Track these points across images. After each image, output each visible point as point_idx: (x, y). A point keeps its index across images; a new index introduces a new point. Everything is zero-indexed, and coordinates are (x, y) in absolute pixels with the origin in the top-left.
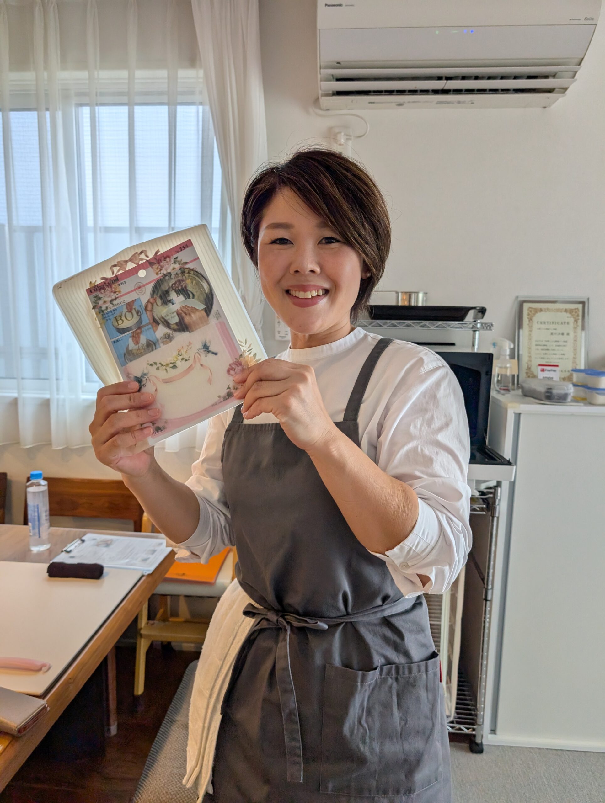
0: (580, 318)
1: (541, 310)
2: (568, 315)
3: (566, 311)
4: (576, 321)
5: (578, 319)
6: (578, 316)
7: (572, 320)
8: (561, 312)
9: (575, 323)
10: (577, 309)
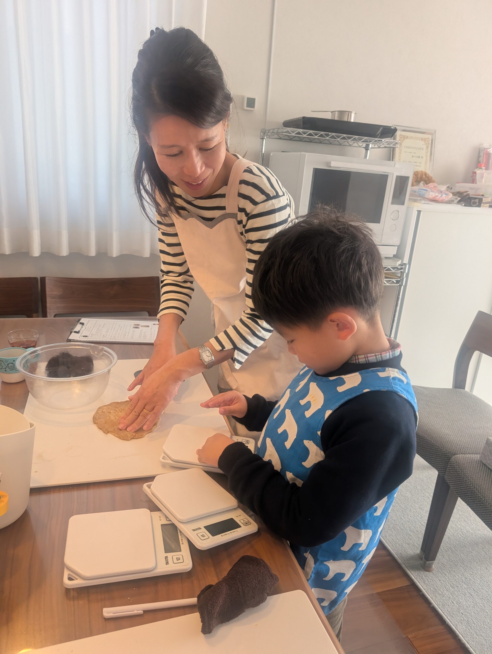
0: (430, 145)
1: (407, 137)
2: (423, 143)
3: (422, 139)
4: (427, 147)
5: (429, 147)
6: (429, 144)
7: (425, 147)
8: (419, 140)
9: (427, 149)
10: (429, 138)
